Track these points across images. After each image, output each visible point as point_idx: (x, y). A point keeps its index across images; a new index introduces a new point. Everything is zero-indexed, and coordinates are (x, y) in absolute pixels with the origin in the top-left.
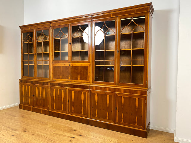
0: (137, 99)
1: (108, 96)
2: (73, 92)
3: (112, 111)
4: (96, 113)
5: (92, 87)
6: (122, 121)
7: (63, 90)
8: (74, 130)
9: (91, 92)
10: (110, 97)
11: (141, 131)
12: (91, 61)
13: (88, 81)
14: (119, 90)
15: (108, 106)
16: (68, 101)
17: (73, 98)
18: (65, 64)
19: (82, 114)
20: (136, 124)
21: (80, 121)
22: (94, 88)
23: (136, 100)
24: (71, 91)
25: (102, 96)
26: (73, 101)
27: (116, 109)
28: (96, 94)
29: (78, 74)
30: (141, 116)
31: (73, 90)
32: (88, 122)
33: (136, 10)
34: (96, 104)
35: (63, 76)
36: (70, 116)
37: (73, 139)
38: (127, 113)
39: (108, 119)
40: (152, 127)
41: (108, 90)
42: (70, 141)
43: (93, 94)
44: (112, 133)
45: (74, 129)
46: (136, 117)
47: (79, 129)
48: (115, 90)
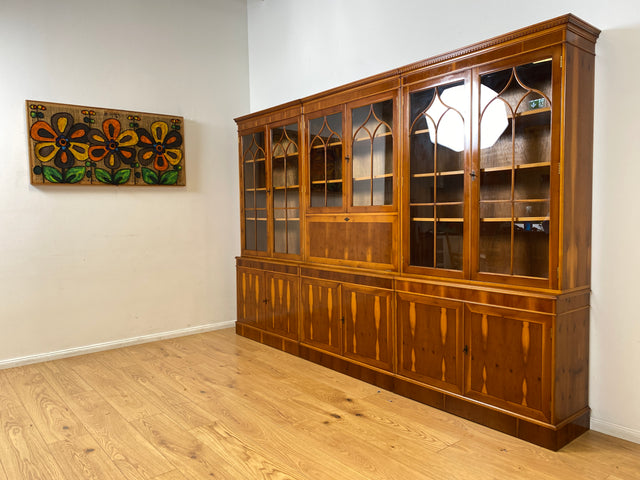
0: (526, 325)
1: (444, 310)
2: (354, 294)
3: (454, 358)
4: (414, 360)
5: (401, 284)
6: (484, 390)
7: (330, 290)
8: (349, 400)
9: (398, 298)
10: (450, 313)
11: (538, 426)
12: (400, 206)
13: (392, 266)
14: (475, 294)
15: (444, 341)
16: (343, 320)
17: (354, 314)
18: (335, 217)
19: (378, 358)
20: (524, 403)
21: (373, 378)
22: (406, 285)
23: (522, 326)
24: (350, 291)
25: (429, 311)
26: (354, 320)
27: (466, 350)
28: (413, 305)
29: (366, 244)
30: (540, 379)
31: (356, 290)
32: (391, 385)
33: (525, 43)
34: (413, 333)
35: (331, 249)
36: (348, 363)
37: (334, 419)
38: (497, 366)
39: (443, 379)
40: (595, 424)
41: (442, 293)
42: (326, 423)
43: (403, 304)
44: (451, 422)
45: (349, 396)
46: (525, 383)
47: (364, 399)
48: (462, 293)
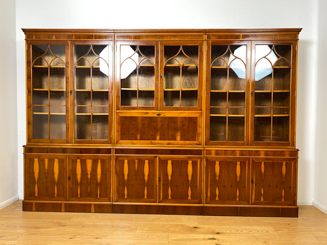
0: (284, 163)
1: (238, 163)
2: (170, 162)
3: (245, 187)
4: (217, 193)
5: (209, 152)
6: (262, 199)
7: (147, 161)
9: (207, 160)
10: (243, 165)
11: (290, 209)
12: (204, 108)
14: (257, 153)
15: (238, 179)
19: (190, 198)
20: (283, 200)
22: (213, 152)
23: (282, 165)
24: (166, 160)
25: (228, 165)
26: (170, 178)
27: (252, 181)
28: (217, 163)
29: (176, 130)
30: (290, 187)
31: (171, 159)
34: (217, 178)
38: (269, 186)
39: (238, 200)
41: (238, 154)
46: (283, 190)
48: (250, 153)
